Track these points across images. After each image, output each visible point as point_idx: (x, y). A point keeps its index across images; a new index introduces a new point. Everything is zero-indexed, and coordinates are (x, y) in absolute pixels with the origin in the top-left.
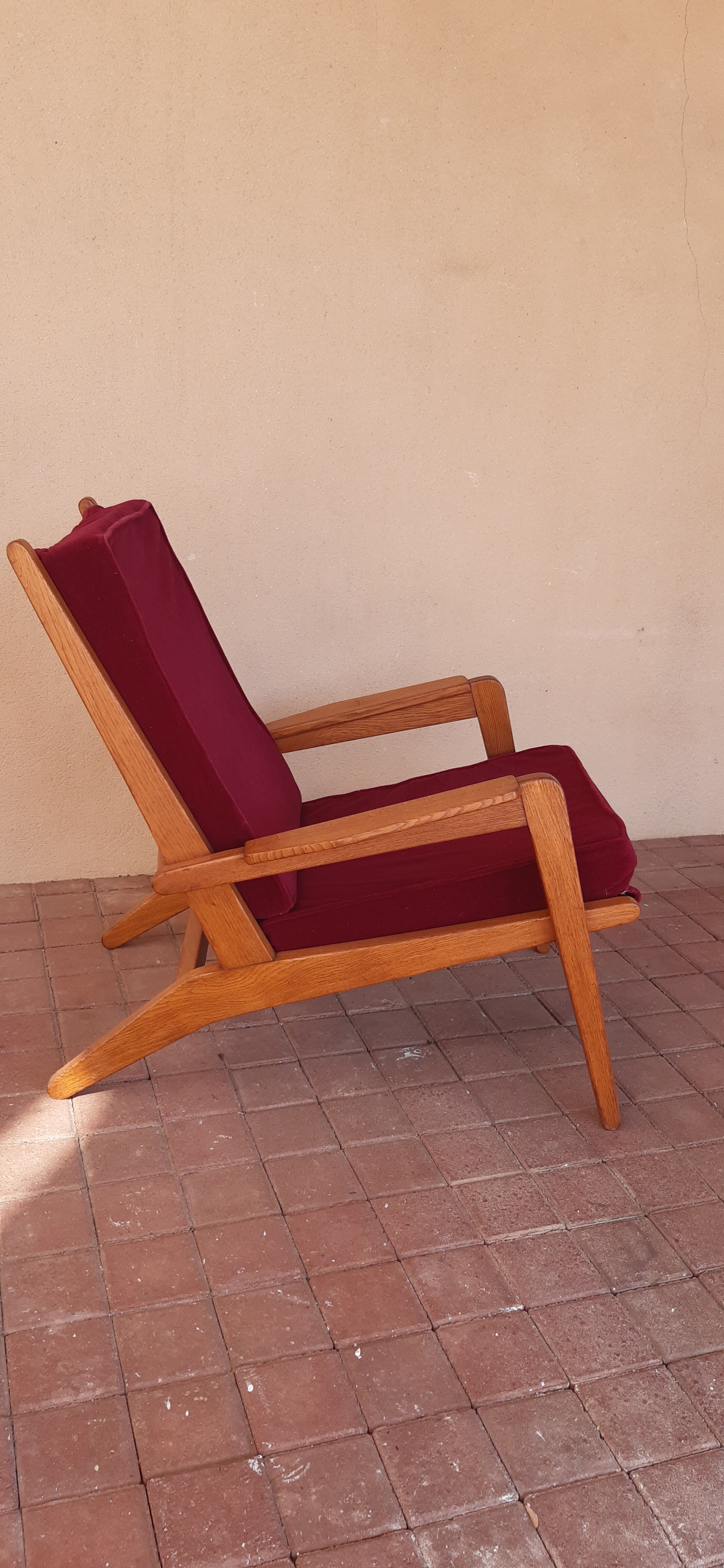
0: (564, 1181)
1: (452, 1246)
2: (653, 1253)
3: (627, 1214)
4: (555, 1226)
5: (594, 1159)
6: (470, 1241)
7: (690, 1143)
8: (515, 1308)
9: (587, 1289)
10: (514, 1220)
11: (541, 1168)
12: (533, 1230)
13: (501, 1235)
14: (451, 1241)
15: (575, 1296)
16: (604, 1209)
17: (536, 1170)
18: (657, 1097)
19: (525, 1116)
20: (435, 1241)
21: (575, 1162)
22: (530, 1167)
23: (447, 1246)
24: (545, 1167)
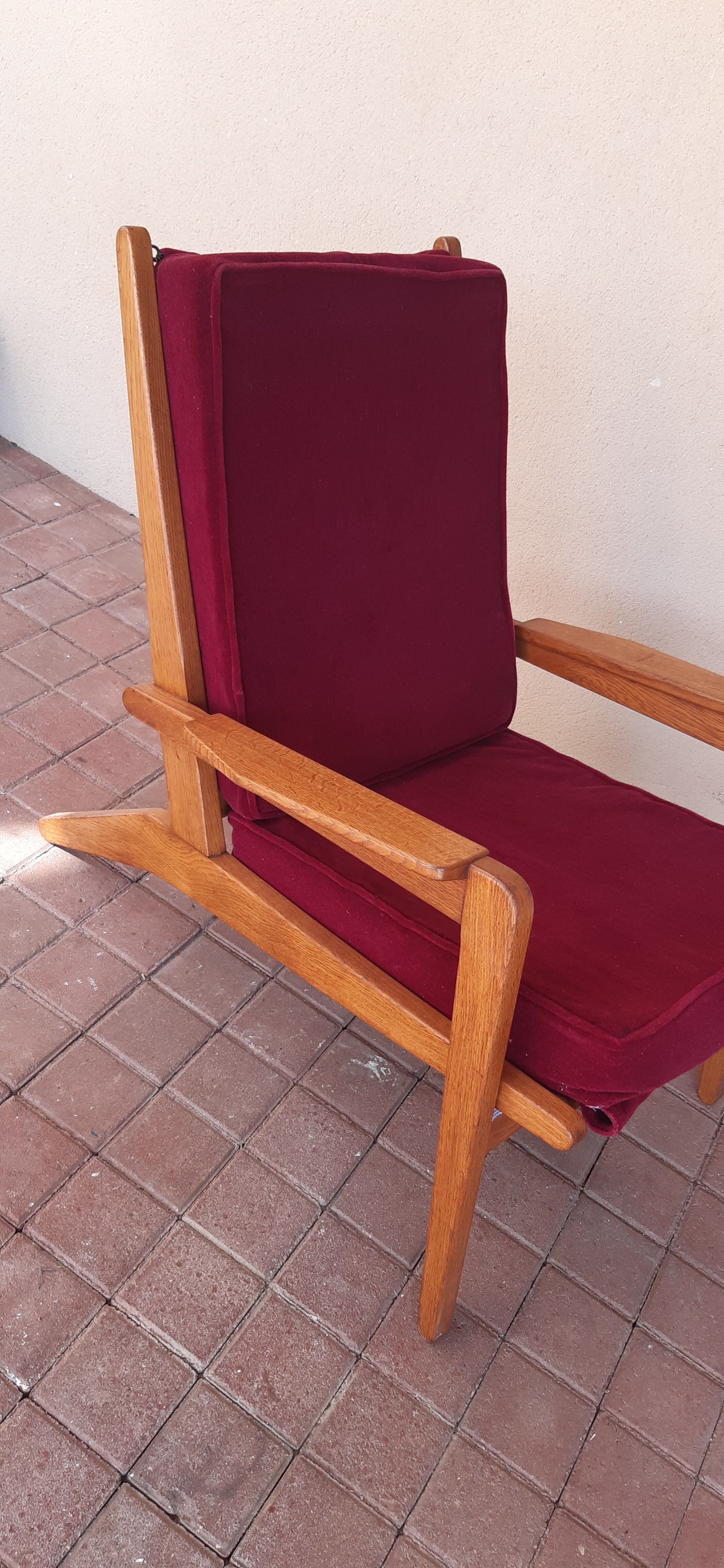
0: (285, 1329)
1: (78, 1269)
2: (228, 1492)
3: (279, 1429)
4: (193, 1358)
5: (353, 1343)
6: (99, 1283)
7: (482, 1441)
8: (18, 1383)
9: (106, 1446)
10: (168, 1309)
11: (288, 1295)
12: (168, 1338)
13: (134, 1309)
14: (83, 1264)
15: (85, 1437)
16: (266, 1397)
17: (278, 1290)
18: (540, 1360)
19: (370, 1232)
20: (70, 1249)
21: (330, 1326)
22: (279, 1282)
23: (74, 1264)
24: (293, 1297)
